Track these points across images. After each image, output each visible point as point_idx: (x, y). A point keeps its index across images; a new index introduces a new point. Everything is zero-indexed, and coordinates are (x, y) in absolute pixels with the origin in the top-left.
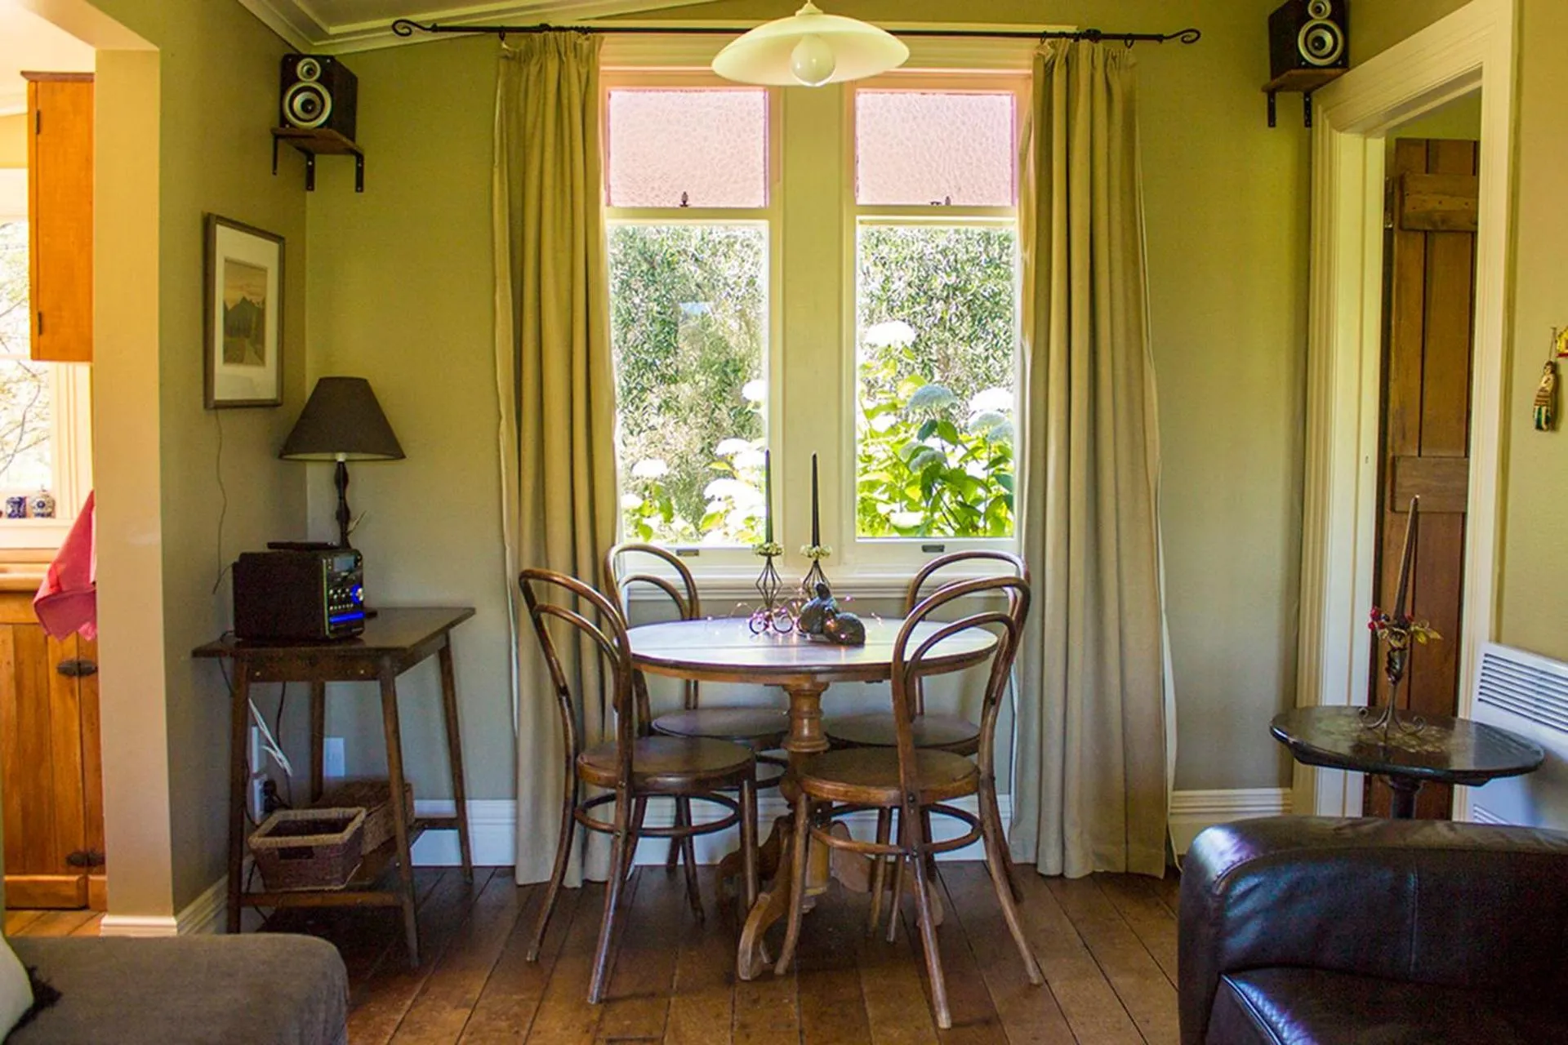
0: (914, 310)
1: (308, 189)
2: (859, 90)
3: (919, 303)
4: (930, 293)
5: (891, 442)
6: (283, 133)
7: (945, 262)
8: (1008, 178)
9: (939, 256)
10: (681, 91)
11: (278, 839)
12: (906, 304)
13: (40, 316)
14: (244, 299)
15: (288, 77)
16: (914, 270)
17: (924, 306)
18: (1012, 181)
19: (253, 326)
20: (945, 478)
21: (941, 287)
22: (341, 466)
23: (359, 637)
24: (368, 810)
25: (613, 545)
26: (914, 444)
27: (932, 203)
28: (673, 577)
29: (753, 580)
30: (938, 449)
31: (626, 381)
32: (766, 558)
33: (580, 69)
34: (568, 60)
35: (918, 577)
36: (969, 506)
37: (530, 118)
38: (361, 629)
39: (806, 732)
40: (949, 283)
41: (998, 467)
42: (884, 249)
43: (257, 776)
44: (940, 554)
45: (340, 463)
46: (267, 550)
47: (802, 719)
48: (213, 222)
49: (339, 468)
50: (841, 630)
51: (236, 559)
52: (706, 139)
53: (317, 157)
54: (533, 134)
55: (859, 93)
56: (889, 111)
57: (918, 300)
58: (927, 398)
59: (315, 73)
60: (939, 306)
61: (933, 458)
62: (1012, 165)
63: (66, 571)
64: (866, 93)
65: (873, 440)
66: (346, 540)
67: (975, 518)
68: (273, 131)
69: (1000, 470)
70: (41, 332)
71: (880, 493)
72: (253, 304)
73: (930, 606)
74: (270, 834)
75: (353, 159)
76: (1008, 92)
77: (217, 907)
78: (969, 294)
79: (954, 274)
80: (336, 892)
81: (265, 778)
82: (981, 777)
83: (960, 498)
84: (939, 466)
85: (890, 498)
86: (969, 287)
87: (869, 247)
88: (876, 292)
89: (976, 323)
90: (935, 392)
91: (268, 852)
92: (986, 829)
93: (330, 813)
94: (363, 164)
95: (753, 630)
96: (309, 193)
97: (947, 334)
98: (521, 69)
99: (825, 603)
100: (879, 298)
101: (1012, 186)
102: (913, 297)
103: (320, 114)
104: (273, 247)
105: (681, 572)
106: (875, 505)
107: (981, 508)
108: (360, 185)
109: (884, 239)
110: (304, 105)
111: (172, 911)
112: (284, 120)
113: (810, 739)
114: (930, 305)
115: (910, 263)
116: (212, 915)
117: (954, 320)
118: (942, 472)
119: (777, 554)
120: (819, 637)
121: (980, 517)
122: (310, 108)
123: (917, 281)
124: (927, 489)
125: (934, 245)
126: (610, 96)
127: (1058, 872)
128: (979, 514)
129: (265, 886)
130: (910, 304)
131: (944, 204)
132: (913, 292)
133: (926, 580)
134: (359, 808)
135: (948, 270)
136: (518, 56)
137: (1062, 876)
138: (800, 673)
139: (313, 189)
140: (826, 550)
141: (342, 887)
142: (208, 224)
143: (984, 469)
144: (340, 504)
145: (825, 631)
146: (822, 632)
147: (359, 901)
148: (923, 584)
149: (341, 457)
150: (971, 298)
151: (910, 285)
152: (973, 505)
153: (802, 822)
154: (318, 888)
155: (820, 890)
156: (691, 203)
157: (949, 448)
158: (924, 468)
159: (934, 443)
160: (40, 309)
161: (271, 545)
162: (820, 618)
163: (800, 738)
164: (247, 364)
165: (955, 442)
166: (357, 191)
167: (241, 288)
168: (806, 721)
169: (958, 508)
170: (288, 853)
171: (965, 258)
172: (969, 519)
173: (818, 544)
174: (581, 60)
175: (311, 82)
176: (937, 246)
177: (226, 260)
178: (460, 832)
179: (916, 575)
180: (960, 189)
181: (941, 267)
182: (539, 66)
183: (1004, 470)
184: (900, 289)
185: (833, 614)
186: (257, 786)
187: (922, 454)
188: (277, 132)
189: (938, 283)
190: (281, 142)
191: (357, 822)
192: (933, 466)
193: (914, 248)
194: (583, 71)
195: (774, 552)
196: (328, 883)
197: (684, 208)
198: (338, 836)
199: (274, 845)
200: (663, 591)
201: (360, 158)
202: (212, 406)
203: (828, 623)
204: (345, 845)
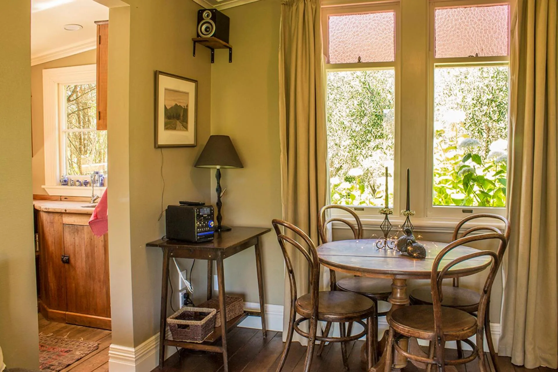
0: (474, 109)
1: (212, 63)
2: (436, 8)
3: (477, 106)
4: (481, 102)
5: (452, 163)
6: (198, 41)
7: (487, 90)
8: (506, 44)
9: (485, 88)
10: (359, 14)
11: (177, 320)
12: (471, 107)
13: (99, 113)
14: (176, 104)
15: (200, 18)
16: (475, 93)
17: (479, 107)
18: (508, 45)
19: (182, 115)
20: (474, 180)
21: (486, 100)
22: (218, 170)
23: (213, 241)
24: (217, 310)
25: (325, 205)
26: (462, 164)
27: (470, 56)
28: (351, 219)
29: (381, 222)
30: (472, 167)
31: (361, 138)
32: (385, 216)
33: (313, 6)
34: (307, 3)
35: (459, 224)
36: (486, 193)
37: (293, 28)
38: (213, 238)
39: (398, 295)
40: (489, 98)
41: (500, 175)
42: (463, 86)
43: (181, 291)
44: (471, 214)
45: (217, 169)
46: (179, 204)
47: (397, 289)
48: (158, 73)
49: (217, 171)
50: (414, 251)
51: (167, 208)
52: (369, 34)
53: (215, 50)
54: (294, 35)
55: (436, 10)
56: (449, 16)
57: (476, 105)
58: (466, 144)
59: (209, 16)
60: (485, 108)
61: (469, 171)
62: (508, 38)
63: (100, 211)
64: (439, 9)
65: (447, 162)
66: (220, 200)
67: (489, 198)
68: (193, 39)
69: (501, 176)
70: (99, 119)
71: (448, 185)
72: (182, 107)
73: (451, 247)
74: (176, 318)
75: (228, 50)
76: (506, 3)
77: (156, 344)
78: (497, 102)
79: (491, 95)
80: (199, 344)
81: (185, 291)
82: (478, 328)
83: (481, 189)
84: (471, 174)
85: (453, 187)
86: (498, 100)
87: (457, 84)
88: (460, 103)
89: (501, 114)
90: (470, 141)
91: (173, 325)
92: (479, 353)
93: (202, 310)
94: (232, 51)
95: (378, 247)
96: (212, 64)
97: (488, 119)
98: (290, 8)
99: (409, 238)
100: (460, 105)
101: (508, 47)
102: (474, 104)
103: (211, 31)
104: (193, 85)
105: (355, 218)
106: (446, 189)
107: (491, 193)
108: (230, 60)
109: (463, 82)
110: (206, 30)
111: (133, 346)
112: (198, 35)
113: (400, 298)
114: (481, 107)
115: (474, 91)
116: (155, 346)
117: (492, 113)
118: (473, 177)
119: (390, 214)
120: (406, 253)
121: (490, 198)
122: (208, 30)
123: (476, 98)
124: (466, 184)
125: (483, 83)
126: (329, 19)
127: (521, 364)
128: (490, 197)
129: (173, 338)
130: (473, 107)
131: (475, 56)
132: (475, 102)
133: (463, 225)
134: (214, 309)
135: (489, 93)
136: (288, 3)
137: (523, 366)
138: (388, 274)
139: (213, 62)
140: (412, 212)
141: (201, 342)
142: (156, 74)
143: (493, 176)
144: (218, 185)
145: (407, 251)
146: (406, 251)
147: (206, 349)
148: (462, 227)
149: (218, 167)
150: (498, 104)
151: (473, 99)
152: (487, 193)
153: (390, 339)
154: (193, 341)
155: (402, 366)
156: (362, 60)
157: (477, 166)
158: (465, 175)
159: (470, 163)
160: (100, 111)
161: (181, 203)
162: (405, 245)
163: (396, 298)
164: (178, 130)
165: (480, 163)
166: (230, 62)
167: (175, 100)
168: (399, 290)
169: (480, 193)
170: (180, 326)
171: (496, 88)
172: (486, 198)
173: (409, 210)
174: (313, 2)
175: (208, 20)
176: (484, 84)
177: (166, 89)
178: (262, 318)
179: (458, 223)
180: (482, 50)
181: (486, 92)
182: (296, 7)
183: (503, 176)
184: (469, 102)
185: (411, 244)
186: (181, 295)
187: (464, 169)
188: (195, 40)
189: (484, 99)
190: (196, 43)
191: (210, 316)
192: (468, 174)
193: (475, 85)
194: (314, 7)
195: (388, 213)
196: (196, 340)
197: (359, 63)
198: (199, 322)
199: (175, 323)
200: (347, 225)
201: (230, 49)
202: (157, 147)
203: (409, 248)
204: (202, 326)
